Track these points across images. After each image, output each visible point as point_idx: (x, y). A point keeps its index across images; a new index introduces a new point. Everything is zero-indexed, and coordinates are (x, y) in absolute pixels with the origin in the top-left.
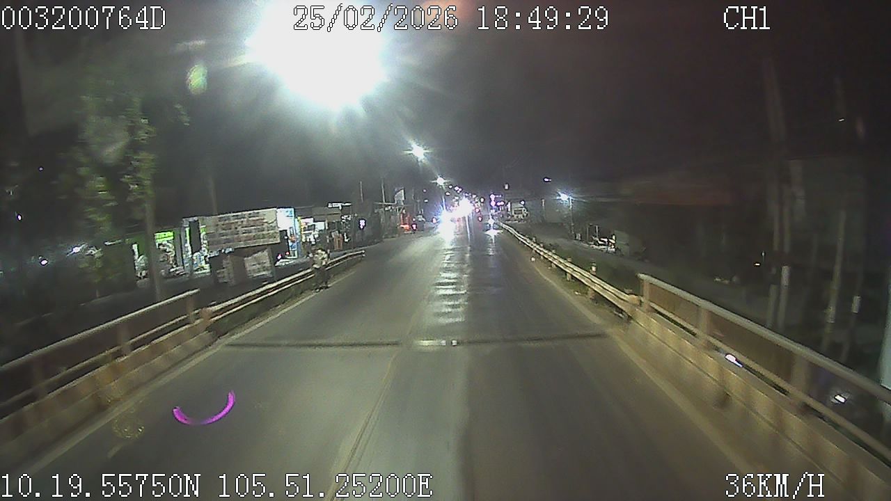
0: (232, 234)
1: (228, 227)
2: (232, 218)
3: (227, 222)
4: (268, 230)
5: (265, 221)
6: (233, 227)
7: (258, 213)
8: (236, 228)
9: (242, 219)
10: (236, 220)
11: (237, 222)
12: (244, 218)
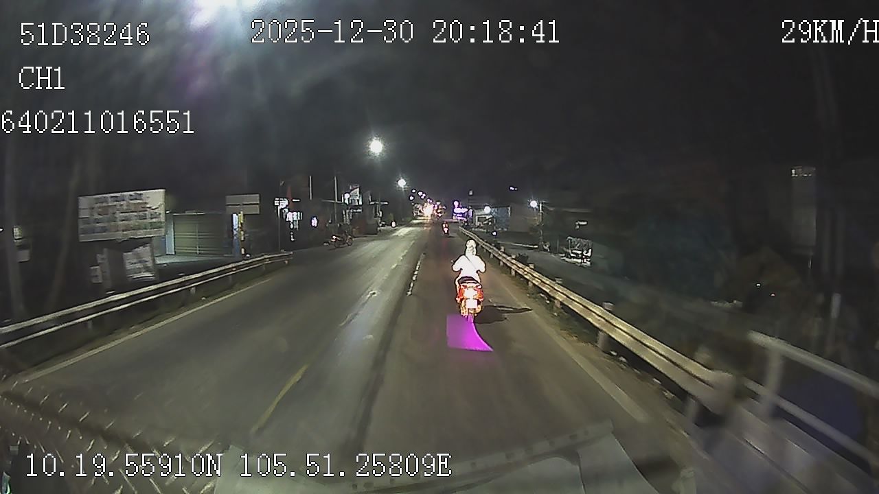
0: (109, 221)
1: (104, 211)
2: (110, 200)
3: (104, 204)
4: (152, 218)
5: (148, 206)
6: (111, 211)
7: (141, 194)
8: (114, 213)
9: (122, 203)
10: (115, 203)
11: (115, 205)
12: (124, 200)
